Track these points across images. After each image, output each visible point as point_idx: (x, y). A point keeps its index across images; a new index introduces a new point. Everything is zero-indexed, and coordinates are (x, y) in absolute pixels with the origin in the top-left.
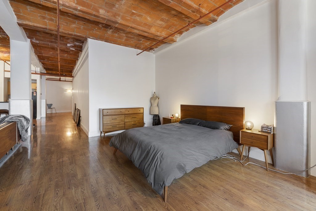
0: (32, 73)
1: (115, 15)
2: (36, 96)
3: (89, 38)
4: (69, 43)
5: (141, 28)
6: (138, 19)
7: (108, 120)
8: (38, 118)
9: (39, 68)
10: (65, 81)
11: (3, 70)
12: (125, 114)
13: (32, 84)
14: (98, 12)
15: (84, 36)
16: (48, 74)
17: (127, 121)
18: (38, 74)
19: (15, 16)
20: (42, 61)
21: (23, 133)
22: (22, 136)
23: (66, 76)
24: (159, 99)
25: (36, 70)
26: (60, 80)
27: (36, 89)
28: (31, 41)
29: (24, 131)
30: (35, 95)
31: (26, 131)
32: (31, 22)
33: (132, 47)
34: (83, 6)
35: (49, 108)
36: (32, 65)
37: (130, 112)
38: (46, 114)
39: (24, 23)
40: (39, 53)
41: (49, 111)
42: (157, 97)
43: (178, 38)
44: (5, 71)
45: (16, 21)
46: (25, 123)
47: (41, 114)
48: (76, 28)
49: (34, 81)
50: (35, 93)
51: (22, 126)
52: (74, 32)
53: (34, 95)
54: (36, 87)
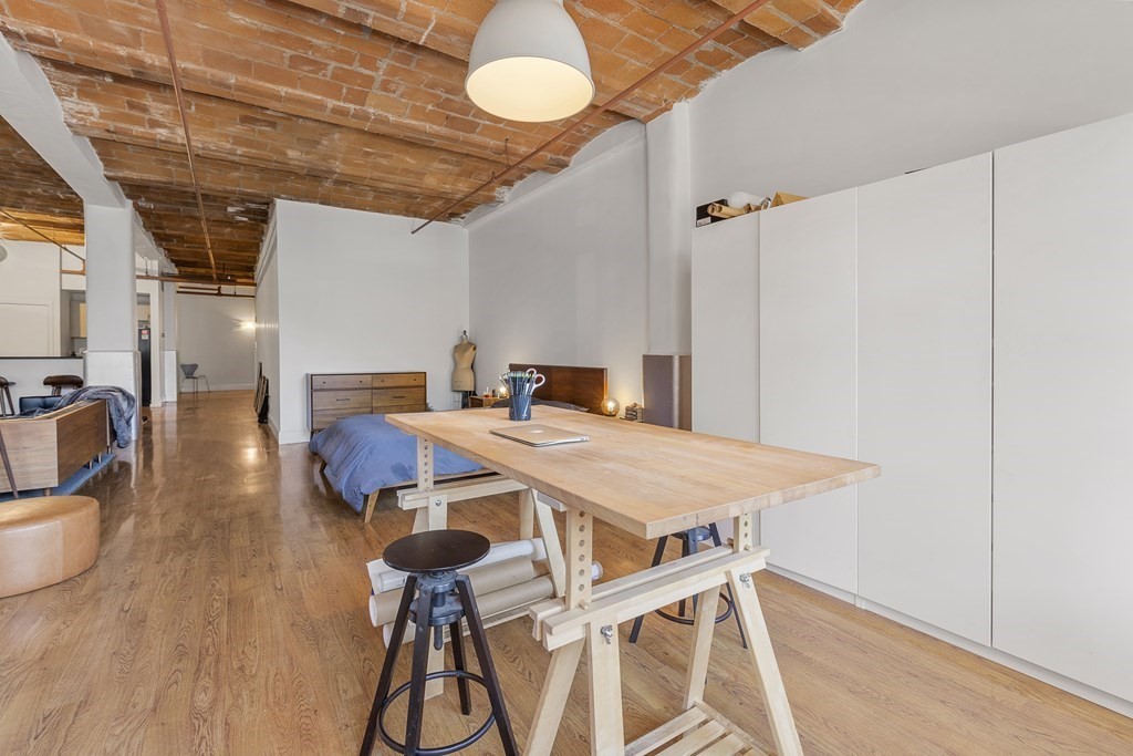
0: (139, 277)
1: (325, 158)
2: (148, 342)
3: (279, 197)
4: (232, 205)
5: (398, 178)
6: (384, 162)
7: (325, 401)
8: (155, 402)
9: (155, 262)
10: (235, 295)
11: (59, 271)
12: (373, 388)
13: (140, 306)
14: (286, 154)
15: (265, 194)
16: (182, 277)
17: (380, 404)
18: (154, 278)
19: (101, 163)
20: (164, 244)
21: (120, 425)
22: (119, 432)
23: (233, 282)
24: (475, 349)
25: (149, 268)
26: (219, 294)
27: (148, 322)
28: (134, 204)
29: (123, 423)
30: (145, 337)
31: (128, 422)
32: (134, 171)
33: (397, 212)
34: (247, 147)
35: (188, 378)
36: (137, 254)
37: (388, 383)
38: (180, 394)
39: (121, 174)
40: (157, 228)
41: (188, 386)
42: (470, 344)
43: (504, 193)
44: (62, 272)
45: (103, 172)
46: (124, 405)
47: (163, 393)
48: (243, 178)
49: (144, 300)
50: (145, 332)
51: (119, 411)
52: (238, 186)
53: (143, 338)
54: (149, 316)
